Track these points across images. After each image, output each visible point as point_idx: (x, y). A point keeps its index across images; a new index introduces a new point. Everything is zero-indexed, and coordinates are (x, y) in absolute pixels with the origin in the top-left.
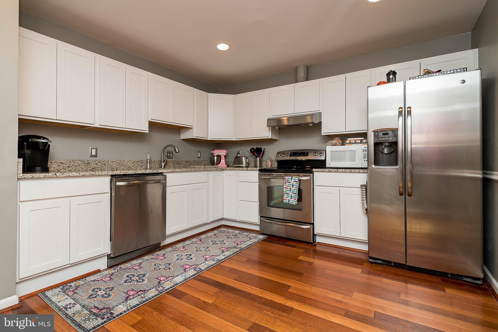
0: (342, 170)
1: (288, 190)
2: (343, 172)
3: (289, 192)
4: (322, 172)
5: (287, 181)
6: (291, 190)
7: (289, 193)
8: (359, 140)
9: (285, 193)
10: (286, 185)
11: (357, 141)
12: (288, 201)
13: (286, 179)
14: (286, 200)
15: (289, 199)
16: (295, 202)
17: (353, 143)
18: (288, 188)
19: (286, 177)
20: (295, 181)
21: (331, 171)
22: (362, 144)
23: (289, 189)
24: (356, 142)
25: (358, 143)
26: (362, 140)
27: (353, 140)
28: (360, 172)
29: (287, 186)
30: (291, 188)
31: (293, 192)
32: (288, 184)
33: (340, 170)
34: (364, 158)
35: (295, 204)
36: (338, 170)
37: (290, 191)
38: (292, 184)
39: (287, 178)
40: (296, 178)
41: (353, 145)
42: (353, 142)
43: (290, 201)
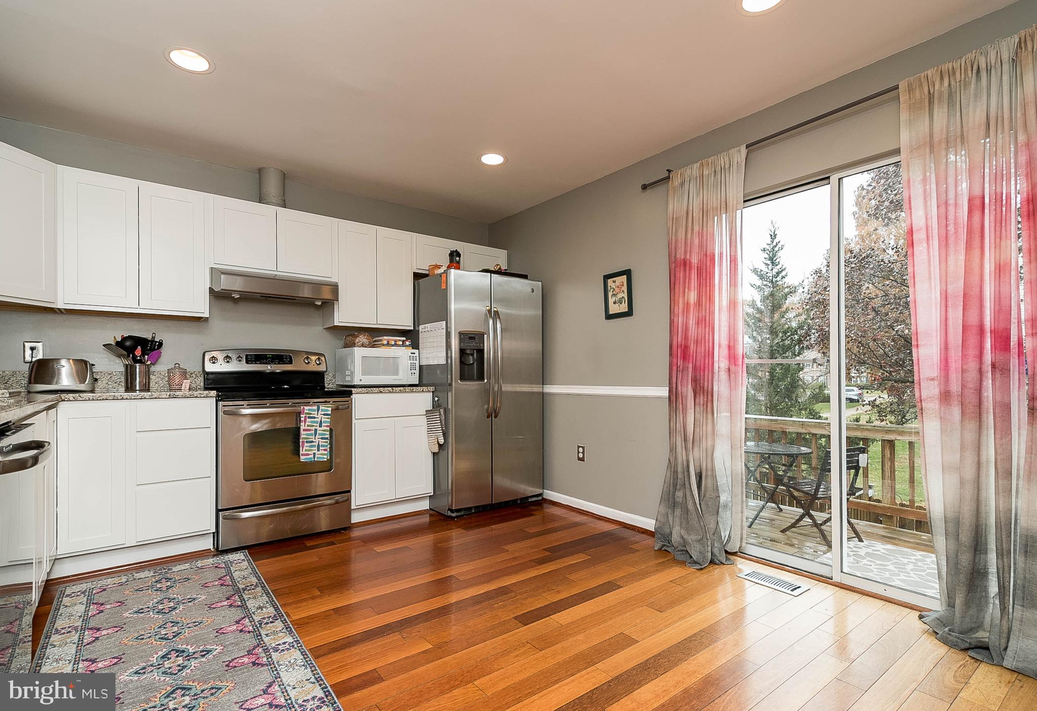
0: (399, 388)
1: (311, 435)
2: (401, 392)
3: (312, 438)
4: (367, 393)
5: (308, 416)
6: (318, 432)
7: (313, 440)
8: (400, 340)
9: (305, 440)
10: (307, 423)
11: (398, 343)
12: (312, 456)
13: (305, 411)
14: (308, 455)
15: (314, 452)
16: (326, 457)
17: (393, 346)
18: (310, 430)
19: (306, 408)
20: (324, 415)
21: (382, 391)
22: (405, 348)
23: (313, 432)
24: (396, 344)
25: (399, 346)
26: (403, 341)
27: (392, 339)
28: (424, 390)
29: (308, 426)
30: (316, 430)
31: (321, 437)
32: (311, 422)
33: (397, 389)
34: (411, 369)
35: (326, 460)
36: (393, 389)
37: (315, 436)
38: (319, 420)
39: (309, 410)
40: (328, 407)
41: (392, 347)
42: (393, 343)
43: (316, 456)
